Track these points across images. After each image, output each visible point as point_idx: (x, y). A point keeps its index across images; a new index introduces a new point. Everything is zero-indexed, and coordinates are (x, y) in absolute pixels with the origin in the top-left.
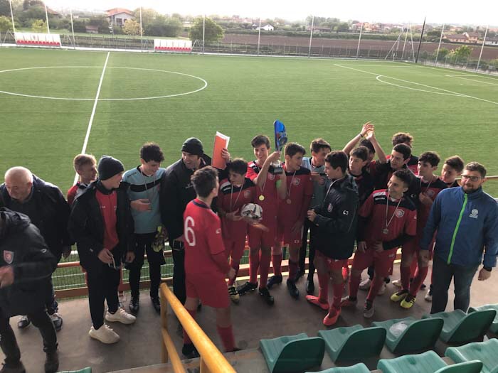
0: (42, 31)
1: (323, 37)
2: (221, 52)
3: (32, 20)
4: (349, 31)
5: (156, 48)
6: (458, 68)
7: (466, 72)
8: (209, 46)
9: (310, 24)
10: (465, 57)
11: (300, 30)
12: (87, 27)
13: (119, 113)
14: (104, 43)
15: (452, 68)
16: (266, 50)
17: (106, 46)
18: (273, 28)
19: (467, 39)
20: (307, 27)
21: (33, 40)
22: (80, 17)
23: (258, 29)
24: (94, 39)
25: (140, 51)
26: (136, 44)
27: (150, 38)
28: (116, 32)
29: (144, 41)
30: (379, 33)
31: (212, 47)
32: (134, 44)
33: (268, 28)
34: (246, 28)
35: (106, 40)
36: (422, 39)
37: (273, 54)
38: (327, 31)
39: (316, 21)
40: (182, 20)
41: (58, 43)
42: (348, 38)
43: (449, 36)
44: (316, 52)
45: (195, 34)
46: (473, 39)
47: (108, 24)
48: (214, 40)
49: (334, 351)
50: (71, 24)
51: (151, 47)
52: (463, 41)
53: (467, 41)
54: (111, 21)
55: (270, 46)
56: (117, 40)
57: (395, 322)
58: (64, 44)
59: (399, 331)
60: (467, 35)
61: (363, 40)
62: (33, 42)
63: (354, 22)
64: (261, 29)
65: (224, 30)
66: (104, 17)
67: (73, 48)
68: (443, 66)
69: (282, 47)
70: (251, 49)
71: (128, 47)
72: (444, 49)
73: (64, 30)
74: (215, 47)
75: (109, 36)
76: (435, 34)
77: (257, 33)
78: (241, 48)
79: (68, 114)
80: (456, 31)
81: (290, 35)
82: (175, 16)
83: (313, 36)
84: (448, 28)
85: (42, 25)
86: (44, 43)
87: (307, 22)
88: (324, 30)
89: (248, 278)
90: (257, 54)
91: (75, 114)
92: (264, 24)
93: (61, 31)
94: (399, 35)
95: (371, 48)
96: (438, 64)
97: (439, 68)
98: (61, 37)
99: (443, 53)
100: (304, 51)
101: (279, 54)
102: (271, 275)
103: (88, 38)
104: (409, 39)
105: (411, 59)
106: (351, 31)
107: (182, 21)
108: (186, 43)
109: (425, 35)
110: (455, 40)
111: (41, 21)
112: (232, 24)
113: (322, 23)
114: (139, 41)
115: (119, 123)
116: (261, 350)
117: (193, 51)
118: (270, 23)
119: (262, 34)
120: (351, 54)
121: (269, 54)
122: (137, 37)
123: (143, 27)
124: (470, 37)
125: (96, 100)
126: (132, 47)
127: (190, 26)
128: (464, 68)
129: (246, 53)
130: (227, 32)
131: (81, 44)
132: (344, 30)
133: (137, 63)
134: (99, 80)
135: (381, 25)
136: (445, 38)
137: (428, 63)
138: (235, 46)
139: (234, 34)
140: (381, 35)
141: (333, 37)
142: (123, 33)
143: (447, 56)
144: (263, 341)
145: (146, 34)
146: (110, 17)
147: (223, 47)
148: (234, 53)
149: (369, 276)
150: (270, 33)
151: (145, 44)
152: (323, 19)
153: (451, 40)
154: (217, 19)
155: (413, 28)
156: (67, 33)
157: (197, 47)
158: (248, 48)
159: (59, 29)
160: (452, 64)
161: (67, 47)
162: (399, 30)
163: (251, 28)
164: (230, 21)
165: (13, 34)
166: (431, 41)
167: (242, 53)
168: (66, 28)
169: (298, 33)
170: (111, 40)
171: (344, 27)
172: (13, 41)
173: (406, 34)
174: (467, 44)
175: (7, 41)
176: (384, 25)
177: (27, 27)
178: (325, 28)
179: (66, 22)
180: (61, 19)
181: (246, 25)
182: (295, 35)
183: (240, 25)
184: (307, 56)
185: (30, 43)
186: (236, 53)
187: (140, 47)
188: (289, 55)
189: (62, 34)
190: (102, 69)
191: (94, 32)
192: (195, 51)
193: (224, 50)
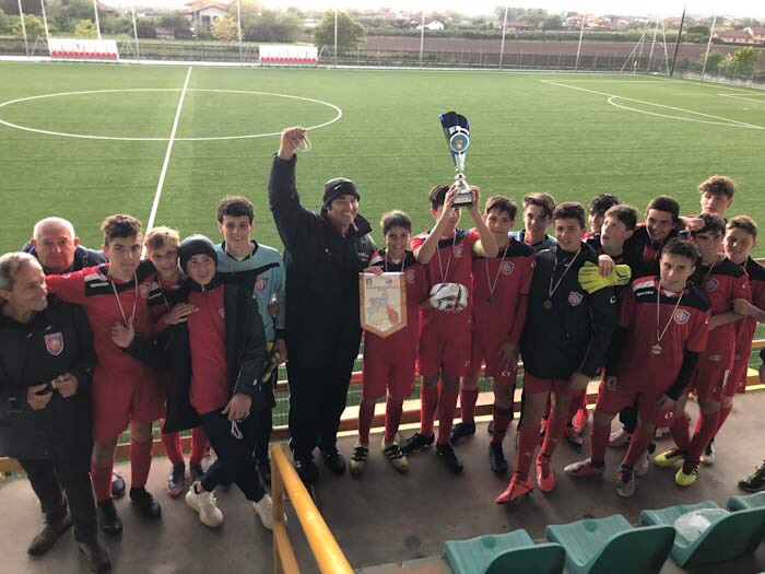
0: (90, 36)
1: (520, 38)
2: (363, 64)
3: (74, 21)
4: (562, 28)
5: (263, 59)
6: (739, 82)
7: (750, 89)
8: (344, 56)
9: (501, 18)
10: (749, 66)
11: (484, 28)
12: (158, 30)
13: (208, 159)
14: (183, 53)
15: (728, 82)
16: (432, 59)
17: (186, 58)
18: (442, 27)
19: (751, 38)
20: (496, 24)
21: (76, 50)
22: (147, 15)
23: (419, 28)
24: (168, 48)
25: (238, 64)
26: (232, 53)
27: (253, 45)
28: (202, 37)
29: (244, 50)
30: (609, 29)
31: (349, 56)
32: (230, 54)
33: (435, 26)
34: (401, 27)
35: (186, 48)
36: (681, 39)
37: (444, 66)
38: (527, 28)
39: (511, 15)
40: (302, 16)
41: (114, 55)
42: (561, 39)
43: (722, 34)
44: (511, 61)
45: (323, 37)
46: (759, 38)
47: (189, 24)
48: (353, 45)
49: (580, 564)
50: (132, 26)
51: (255, 59)
52: (743, 41)
53: (750, 42)
54: (193, 20)
55: (439, 53)
56: (203, 49)
58: (123, 56)
60: (751, 32)
61: (587, 42)
62: (76, 53)
63: (570, 14)
64: (425, 28)
65: (366, 30)
66: (184, 14)
67: (135, 62)
68: (714, 80)
69: (457, 55)
70: (410, 59)
71: (219, 59)
72: (714, 53)
73: (124, 35)
74: (353, 56)
75: (190, 43)
76: (700, 31)
77: (418, 35)
78: (393, 57)
79: (129, 162)
80: (733, 26)
81: (468, 36)
82: (292, 10)
83: (506, 38)
84: (720, 21)
85: (89, 27)
87: (496, 16)
88: (522, 28)
90: (418, 65)
91: (140, 161)
92: (428, 21)
93: (119, 36)
94: (643, 32)
95: (597, 54)
96: (706, 77)
97: (706, 82)
98: (119, 45)
99: (714, 60)
100: (492, 60)
101: (452, 66)
103: (159, 47)
104: (660, 39)
105: (664, 70)
106: (566, 28)
107: (302, 18)
108: (310, 51)
109: (684, 33)
110: (731, 40)
111: (88, 22)
112: (379, 20)
113: (520, 17)
114: (236, 50)
115: (206, 175)
117: (319, 63)
118: (438, 18)
119: (426, 35)
120: (567, 63)
121: (438, 66)
122: (232, 44)
123: (242, 27)
124: (756, 34)
125: (172, 140)
126: (226, 59)
127: (313, 25)
128: (748, 83)
129: (402, 65)
130: (370, 34)
131: (149, 56)
132: (555, 28)
133: (233, 82)
134: (176, 109)
135: (613, 18)
136: (716, 36)
137: (690, 76)
138: (385, 54)
139: (382, 37)
140: (614, 33)
141: (538, 38)
142: (213, 39)
143: (720, 65)
144: (451, 544)
145: (246, 40)
146: (192, 13)
147: (366, 56)
148: (382, 65)
150: (438, 34)
151: (245, 55)
152: (520, 11)
153: (726, 40)
154: (355, 14)
155: (665, 21)
156: (127, 39)
157: (325, 57)
158: (405, 57)
159: (117, 32)
160: (730, 77)
161: (127, 61)
162: (642, 25)
163: (408, 26)
164: (376, 17)
165: (46, 41)
166: (692, 41)
167: (394, 65)
168: (126, 31)
169: (482, 32)
170: (194, 49)
171: (555, 23)
172: (46, 53)
173: (656, 31)
174: (750, 45)
175: (37, 53)
176: (618, 18)
177: (68, 31)
178: (524, 24)
179: (126, 23)
180: (118, 19)
181: (400, 22)
182: (477, 37)
183: (392, 23)
184: (497, 67)
185: (72, 55)
186: (387, 65)
187: (237, 59)
188: (470, 67)
189: (119, 41)
190: (180, 93)
191: (168, 37)
192: (323, 63)
193: (369, 60)
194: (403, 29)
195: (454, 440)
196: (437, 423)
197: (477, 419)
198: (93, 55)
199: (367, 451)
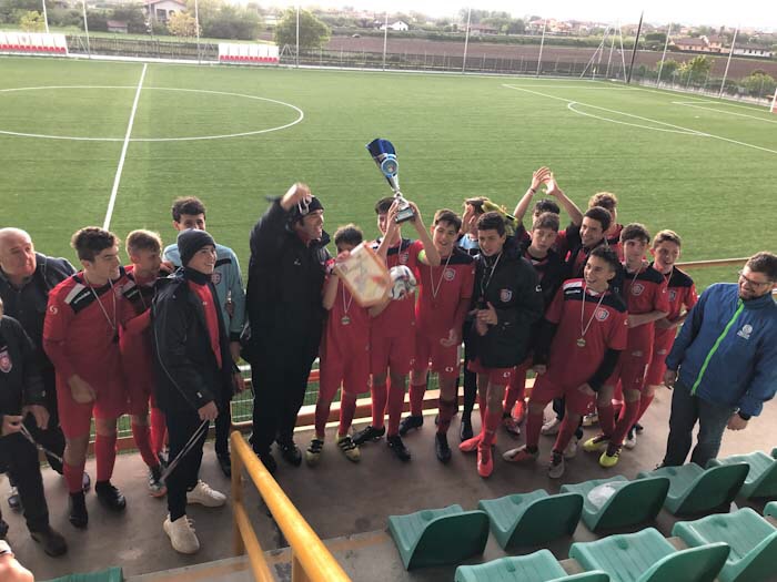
0: (36, 29)
1: (484, 41)
2: (325, 65)
3: (20, 12)
4: (525, 32)
5: (222, 57)
6: (692, 90)
7: (702, 96)
8: (307, 55)
9: (465, 21)
10: (702, 74)
11: (449, 30)
12: (110, 23)
13: (165, 161)
14: (138, 48)
15: (682, 90)
16: (396, 61)
17: (140, 54)
18: (406, 27)
19: (706, 45)
20: (460, 26)
21: (22, 43)
22: (98, 6)
23: (384, 28)
24: (121, 42)
25: (197, 62)
26: (189, 51)
27: (212, 42)
28: (157, 31)
29: (202, 47)
30: (571, 35)
31: (311, 56)
32: (187, 51)
33: (399, 27)
34: (365, 27)
35: (140, 43)
36: (638, 46)
37: (408, 68)
38: (491, 31)
39: (473, 17)
40: (262, 12)
41: (63, 49)
42: (524, 43)
43: (680, 42)
44: (475, 65)
45: (285, 36)
46: (714, 46)
47: (143, 18)
48: (315, 45)
49: (504, 530)
50: (82, 18)
51: (214, 57)
52: (699, 49)
53: (706, 50)
54: (148, 13)
55: (403, 55)
56: (156, 44)
57: (597, 485)
58: (72, 50)
59: (602, 499)
60: (707, 40)
61: (546, 47)
62: (22, 47)
63: (533, 18)
64: (389, 29)
65: (329, 30)
66: (137, 7)
67: (86, 56)
68: (669, 87)
69: (421, 57)
70: (373, 61)
71: (176, 55)
72: (669, 60)
73: (73, 27)
74: (315, 56)
75: (145, 38)
76: (658, 38)
77: (381, 35)
78: (356, 58)
79: (82, 163)
80: (690, 33)
81: (433, 37)
82: (252, 6)
83: (469, 41)
84: (677, 28)
85: (36, 19)
86: (40, 48)
87: (461, 18)
88: (486, 31)
89: (370, 419)
90: (381, 67)
91: (94, 162)
92: (392, 21)
93: (67, 28)
94: (602, 38)
95: (558, 59)
96: (661, 85)
97: (661, 90)
98: (68, 38)
99: (669, 68)
100: (455, 63)
101: (416, 69)
102: (405, 415)
103: (111, 41)
104: (618, 46)
105: (621, 76)
106: (529, 32)
107: (263, 15)
108: (270, 50)
109: (642, 40)
110: (687, 48)
111: (35, 13)
112: (342, 19)
113: (483, 20)
114: (194, 46)
115: (163, 177)
116: (390, 532)
117: (280, 62)
118: (403, 19)
119: (390, 35)
120: (528, 68)
121: (401, 68)
122: (190, 40)
123: (200, 23)
124: (711, 42)
125: (127, 140)
126: (184, 56)
127: (275, 23)
128: (701, 91)
129: (365, 67)
130: (334, 33)
131: (100, 51)
132: (518, 32)
133: (191, 81)
134: (131, 109)
135: (575, 24)
136: (672, 43)
137: (647, 83)
138: (347, 54)
139: (346, 37)
140: (575, 38)
141: (501, 41)
142: (168, 34)
143: (675, 73)
144: (394, 519)
145: (205, 35)
146: (147, 7)
147: (329, 56)
148: (346, 66)
149: (556, 414)
150: (402, 35)
151: (204, 52)
152: (484, 14)
153: (682, 48)
154: (318, 12)
155: (623, 28)
156: (75, 32)
157: (286, 56)
158: (369, 58)
159: (65, 25)
160: (683, 85)
161: (76, 56)
162: (602, 32)
163: (371, 26)
164: (339, 16)
166: (650, 48)
167: (357, 66)
168: (75, 23)
169: (446, 34)
170: (149, 43)
171: (518, 27)
173: (613, 38)
174: (706, 53)
176: (579, 24)
177: (13, 22)
178: (488, 27)
179: (75, 14)
180: (68, 10)
181: (364, 21)
182: (441, 39)
183: (355, 22)
184: (461, 70)
185: (17, 48)
186: (350, 66)
187: (195, 56)
188: (433, 69)
189: (68, 34)
190: (135, 91)
191: (121, 31)
192: (285, 63)
193: (330, 60)
194: (367, 28)
195: (403, 433)
196: (387, 417)
197: (425, 412)
198: (40, 49)
199: (322, 443)
